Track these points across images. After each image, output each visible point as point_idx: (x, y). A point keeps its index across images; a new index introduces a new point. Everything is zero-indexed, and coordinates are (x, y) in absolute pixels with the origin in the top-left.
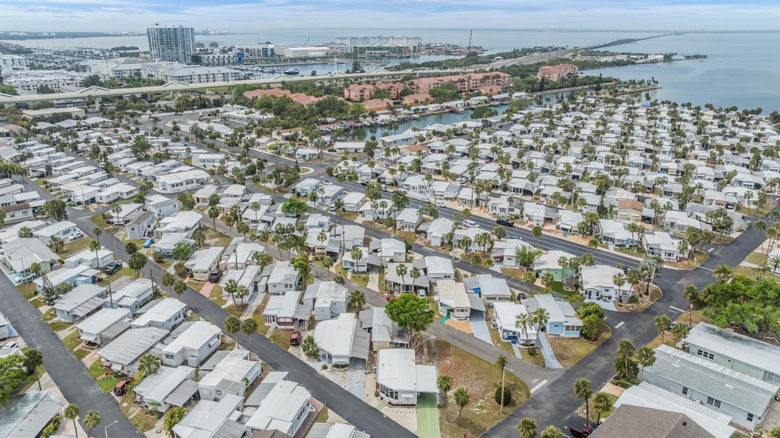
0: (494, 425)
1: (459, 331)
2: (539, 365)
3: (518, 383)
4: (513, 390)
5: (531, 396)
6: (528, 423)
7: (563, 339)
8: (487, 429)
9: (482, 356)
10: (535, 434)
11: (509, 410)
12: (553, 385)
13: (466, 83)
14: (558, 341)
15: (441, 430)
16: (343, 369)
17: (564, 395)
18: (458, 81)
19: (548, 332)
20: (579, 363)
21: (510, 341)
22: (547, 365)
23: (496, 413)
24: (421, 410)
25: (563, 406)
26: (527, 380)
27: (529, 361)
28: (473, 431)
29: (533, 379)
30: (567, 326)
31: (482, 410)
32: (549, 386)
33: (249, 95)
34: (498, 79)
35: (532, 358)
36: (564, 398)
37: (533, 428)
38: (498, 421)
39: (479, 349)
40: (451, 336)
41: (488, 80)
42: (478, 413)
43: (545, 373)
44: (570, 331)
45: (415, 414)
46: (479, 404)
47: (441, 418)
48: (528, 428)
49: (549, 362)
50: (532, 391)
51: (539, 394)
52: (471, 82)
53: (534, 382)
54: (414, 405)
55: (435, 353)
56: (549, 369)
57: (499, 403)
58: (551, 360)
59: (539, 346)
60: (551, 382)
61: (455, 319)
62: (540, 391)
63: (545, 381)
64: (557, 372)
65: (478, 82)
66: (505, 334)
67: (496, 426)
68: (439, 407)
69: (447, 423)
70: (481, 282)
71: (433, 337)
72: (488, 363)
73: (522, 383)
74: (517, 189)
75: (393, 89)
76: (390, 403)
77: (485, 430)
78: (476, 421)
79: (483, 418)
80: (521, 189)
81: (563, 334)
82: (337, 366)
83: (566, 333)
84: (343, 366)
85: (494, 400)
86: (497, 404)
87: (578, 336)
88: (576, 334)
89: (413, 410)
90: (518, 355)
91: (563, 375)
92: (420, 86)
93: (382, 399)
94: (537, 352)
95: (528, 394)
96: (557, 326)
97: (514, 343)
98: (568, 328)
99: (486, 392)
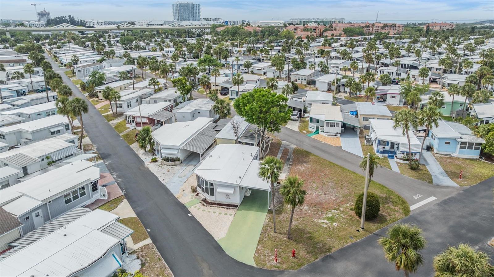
0: (345, 245)
1: (325, 144)
2: (423, 180)
3: (393, 197)
4: (384, 203)
5: (411, 214)
6: (405, 235)
7: (455, 158)
8: (334, 250)
9: (347, 166)
10: (419, 260)
11: (373, 227)
12: (445, 204)
13: (371, 29)
14: (449, 160)
15: (260, 241)
16: (173, 163)
17: (463, 217)
18: (365, 27)
19: (435, 151)
20: (481, 183)
21: (387, 155)
22: (435, 181)
23: (353, 229)
24: (244, 212)
25: (463, 231)
26: (405, 194)
27: (410, 176)
28: (310, 249)
29: (415, 194)
30: (462, 143)
31: (332, 223)
32: (438, 204)
33: (219, 30)
34: (395, 28)
35: (414, 173)
36: (464, 221)
37: (416, 247)
38: (354, 240)
39: (345, 160)
40: (314, 147)
41: (387, 28)
42: (325, 226)
43: (432, 189)
44: (466, 150)
45: (232, 218)
46: (330, 215)
47: (266, 226)
48: (405, 246)
49: (437, 178)
50: (412, 208)
51: (422, 212)
52: (374, 28)
53: (415, 197)
54: (236, 206)
55: (289, 159)
56: (438, 186)
57: (359, 215)
58: (441, 177)
59: (424, 163)
60: (441, 200)
61: (324, 134)
62: (425, 209)
63: (432, 198)
64: (450, 190)
65: (380, 28)
66: (381, 147)
67: (349, 247)
68: (270, 212)
69: (272, 233)
70: (358, 107)
71: (294, 146)
72: (354, 173)
73: (399, 197)
74: (405, 65)
75: (317, 29)
76: (205, 200)
77: (329, 249)
78: (318, 236)
79: (330, 232)
80: (408, 65)
81: (457, 153)
82: (167, 160)
83: (460, 153)
84: (173, 160)
85: (353, 213)
86: (357, 217)
87: (477, 157)
88: (475, 154)
89: (232, 211)
90: (395, 168)
91: (459, 194)
92: (337, 28)
93: (197, 195)
94: (421, 167)
95: (407, 211)
96: (448, 143)
97: (392, 157)
98: (463, 145)
99: (343, 202)
